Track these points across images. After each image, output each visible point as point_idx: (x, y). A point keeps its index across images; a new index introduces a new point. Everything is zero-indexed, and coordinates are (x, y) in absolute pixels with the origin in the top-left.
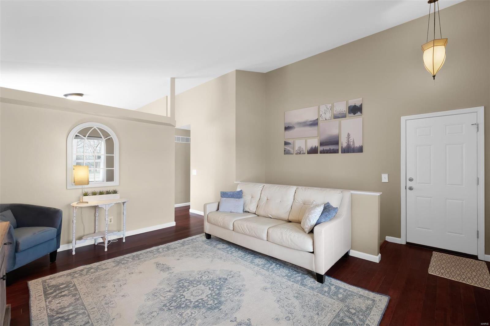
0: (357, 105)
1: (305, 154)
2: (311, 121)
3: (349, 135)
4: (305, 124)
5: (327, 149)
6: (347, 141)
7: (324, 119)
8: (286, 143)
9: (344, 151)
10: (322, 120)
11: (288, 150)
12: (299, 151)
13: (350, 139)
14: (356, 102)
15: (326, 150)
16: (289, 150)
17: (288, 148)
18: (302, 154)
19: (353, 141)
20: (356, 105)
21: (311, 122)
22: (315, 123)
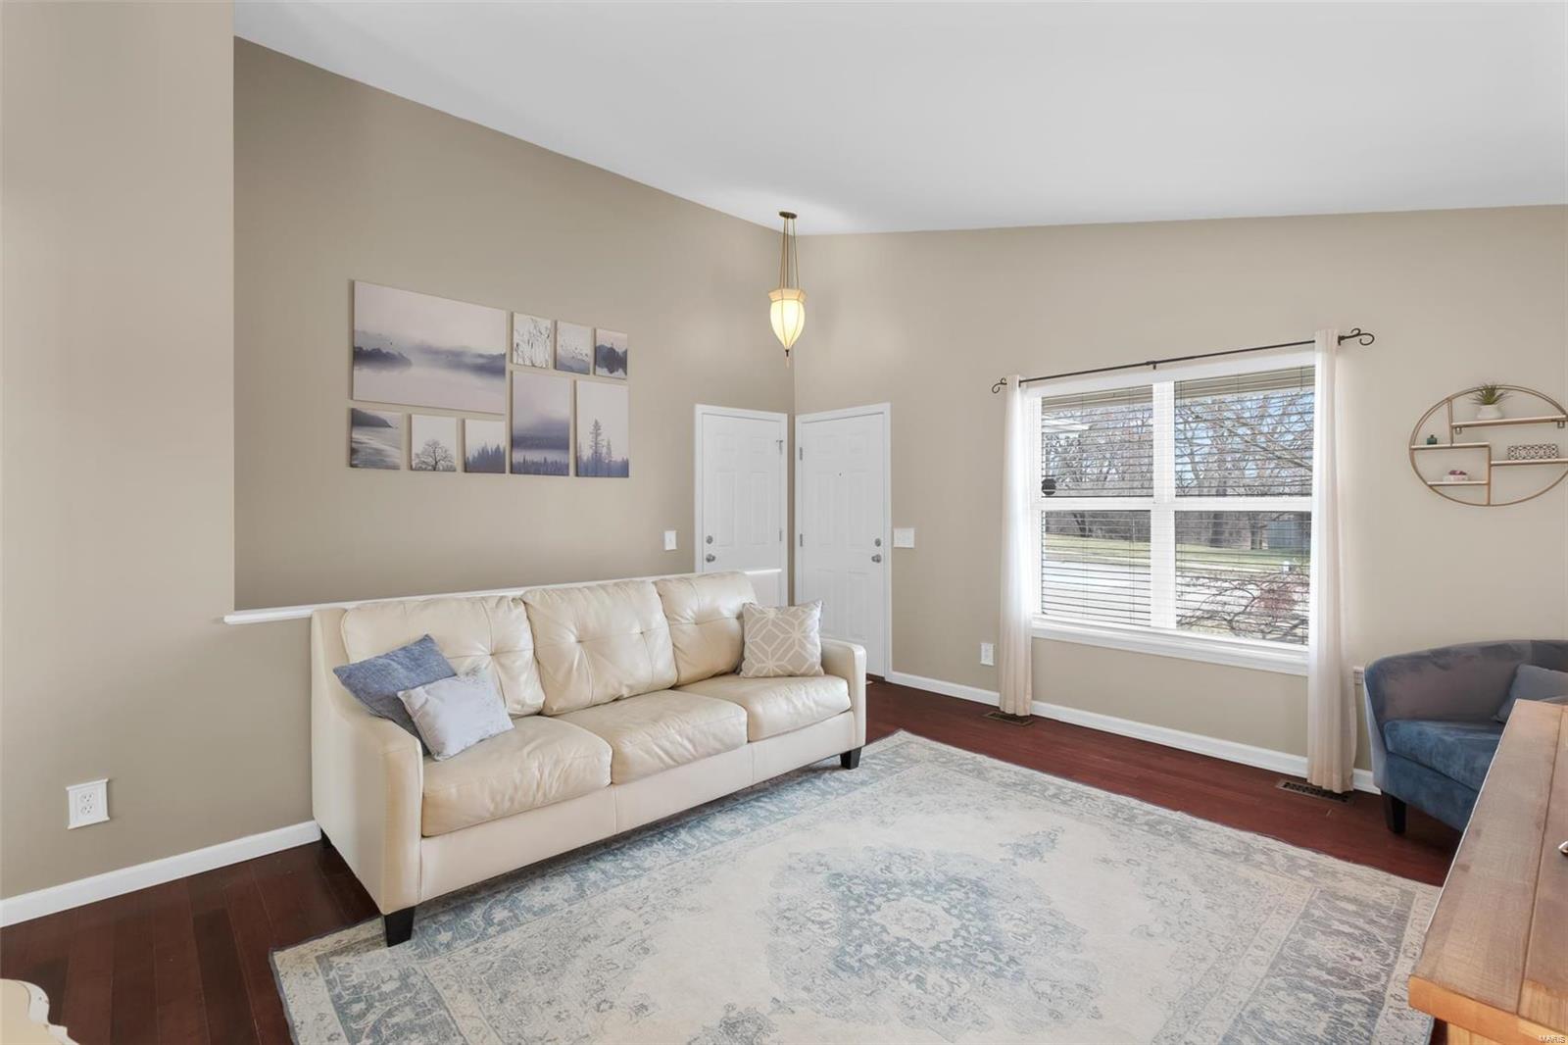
0: (617, 350)
1: (455, 470)
2: (481, 356)
3: (597, 426)
4: (455, 360)
5: (535, 460)
6: (593, 444)
7: (528, 363)
8: (358, 420)
9: (587, 470)
10: (521, 361)
11: (376, 449)
12: (431, 460)
13: (599, 438)
14: (614, 338)
15: (533, 463)
16: (378, 452)
17: (365, 437)
18: (444, 470)
19: (609, 444)
20: (615, 347)
21: (481, 361)
22: (492, 367)
